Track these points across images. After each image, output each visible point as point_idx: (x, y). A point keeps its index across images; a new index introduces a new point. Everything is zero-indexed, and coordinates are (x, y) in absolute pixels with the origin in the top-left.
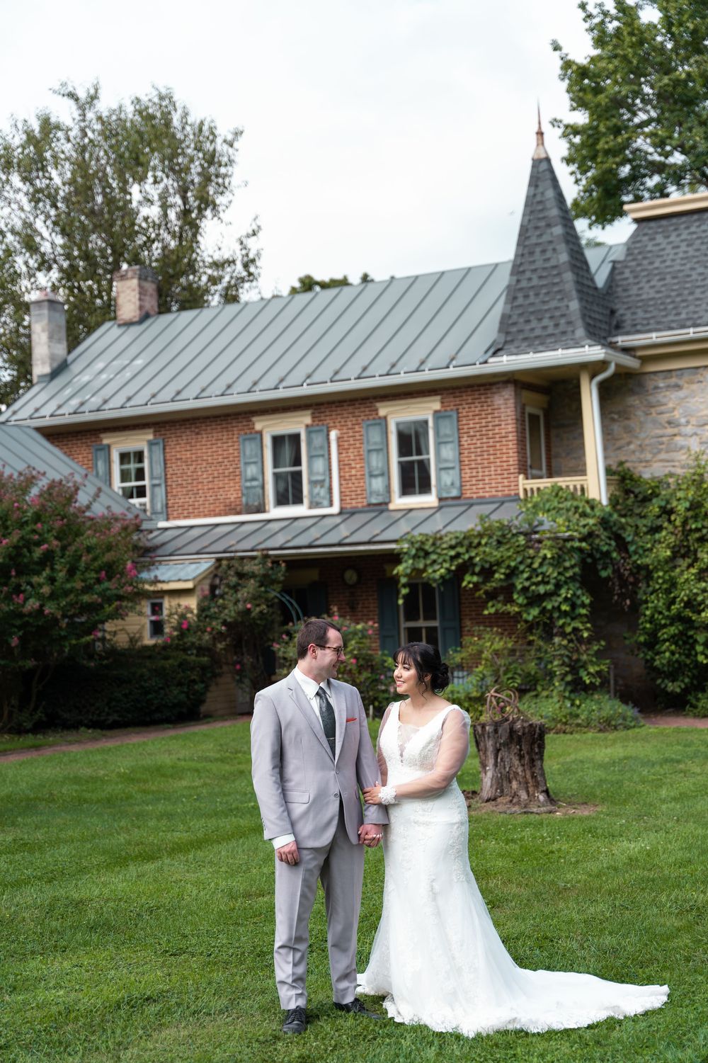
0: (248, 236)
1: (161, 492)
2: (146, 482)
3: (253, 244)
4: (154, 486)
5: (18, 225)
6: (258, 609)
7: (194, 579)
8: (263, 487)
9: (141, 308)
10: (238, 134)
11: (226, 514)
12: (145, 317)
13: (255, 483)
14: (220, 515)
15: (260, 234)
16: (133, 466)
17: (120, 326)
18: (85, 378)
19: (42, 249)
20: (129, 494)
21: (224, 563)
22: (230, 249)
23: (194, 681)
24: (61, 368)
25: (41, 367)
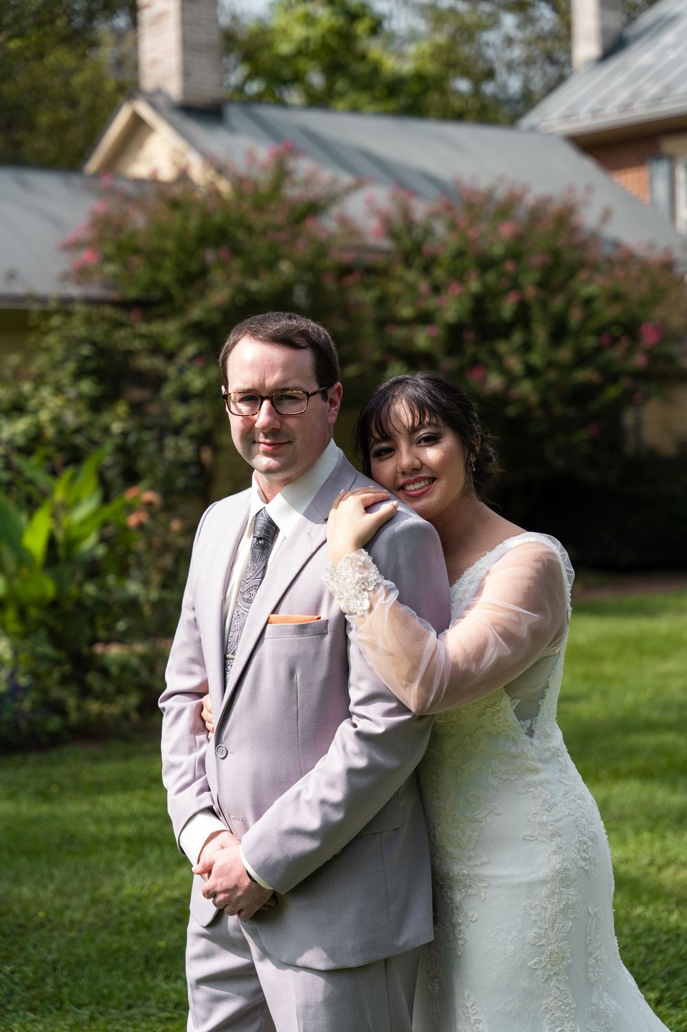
24: (614, 46)
25: (586, 47)
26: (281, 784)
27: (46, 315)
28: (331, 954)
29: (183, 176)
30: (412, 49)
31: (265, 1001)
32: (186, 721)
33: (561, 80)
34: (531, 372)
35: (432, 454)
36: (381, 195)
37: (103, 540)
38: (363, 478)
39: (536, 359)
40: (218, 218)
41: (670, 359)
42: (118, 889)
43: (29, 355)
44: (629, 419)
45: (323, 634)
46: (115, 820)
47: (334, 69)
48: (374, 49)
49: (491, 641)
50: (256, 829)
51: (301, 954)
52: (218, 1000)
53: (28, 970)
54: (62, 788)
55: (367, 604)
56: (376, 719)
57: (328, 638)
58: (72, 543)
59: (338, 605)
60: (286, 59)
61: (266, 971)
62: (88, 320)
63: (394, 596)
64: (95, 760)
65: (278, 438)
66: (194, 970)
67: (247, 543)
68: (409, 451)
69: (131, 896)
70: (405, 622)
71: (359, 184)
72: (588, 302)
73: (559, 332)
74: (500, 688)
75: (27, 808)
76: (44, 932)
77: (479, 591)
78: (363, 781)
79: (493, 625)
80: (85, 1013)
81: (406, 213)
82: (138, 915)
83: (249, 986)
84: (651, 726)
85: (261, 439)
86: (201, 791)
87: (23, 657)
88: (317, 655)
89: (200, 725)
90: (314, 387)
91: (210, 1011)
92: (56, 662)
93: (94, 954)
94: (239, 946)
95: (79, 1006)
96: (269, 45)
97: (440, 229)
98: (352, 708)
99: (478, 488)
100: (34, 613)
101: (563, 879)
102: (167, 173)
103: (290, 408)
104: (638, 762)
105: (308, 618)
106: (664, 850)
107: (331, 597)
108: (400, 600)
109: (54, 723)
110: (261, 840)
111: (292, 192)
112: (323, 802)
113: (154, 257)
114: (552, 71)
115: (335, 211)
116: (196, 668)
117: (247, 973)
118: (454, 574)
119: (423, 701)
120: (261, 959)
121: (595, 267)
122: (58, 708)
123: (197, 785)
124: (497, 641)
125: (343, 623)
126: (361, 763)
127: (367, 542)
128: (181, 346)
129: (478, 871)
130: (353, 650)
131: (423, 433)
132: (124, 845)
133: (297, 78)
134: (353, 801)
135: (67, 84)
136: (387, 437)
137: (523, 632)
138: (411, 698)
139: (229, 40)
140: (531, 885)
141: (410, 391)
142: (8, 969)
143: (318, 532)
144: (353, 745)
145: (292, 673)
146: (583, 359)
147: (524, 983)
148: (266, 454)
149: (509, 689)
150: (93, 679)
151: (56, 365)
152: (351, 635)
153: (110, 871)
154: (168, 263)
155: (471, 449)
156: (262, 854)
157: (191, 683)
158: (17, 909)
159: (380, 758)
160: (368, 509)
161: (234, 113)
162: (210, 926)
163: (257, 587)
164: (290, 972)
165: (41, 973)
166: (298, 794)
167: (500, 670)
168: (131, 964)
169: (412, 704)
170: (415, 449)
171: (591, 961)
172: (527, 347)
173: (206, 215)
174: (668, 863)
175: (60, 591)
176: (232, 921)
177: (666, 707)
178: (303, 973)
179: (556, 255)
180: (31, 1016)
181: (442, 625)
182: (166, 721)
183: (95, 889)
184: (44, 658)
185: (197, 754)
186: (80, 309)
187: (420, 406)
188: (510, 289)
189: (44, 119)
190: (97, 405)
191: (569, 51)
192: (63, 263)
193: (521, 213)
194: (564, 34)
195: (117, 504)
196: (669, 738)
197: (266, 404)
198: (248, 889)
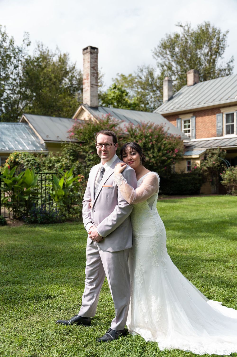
0: (230, 62)
1: (194, 131)
2: (190, 129)
3: (231, 64)
4: (192, 129)
5: (167, 63)
6: (217, 164)
7: (199, 155)
8: (223, 129)
9: (194, 81)
10: (227, 32)
11: (212, 137)
12: (195, 83)
13: (220, 128)
14: (210, 137)
15: (234, 61)
16: (187, 124)
17: (188, 86)
18: (177, 100)
19: (173, 69)
20: (185, 132)
21: (208, 150)
22: (225, 66)
23: (197, 184)
24: (171, 98)
25: (165, 98)
26: (104, 217)
27: (64, 144)
28: (113, 249)
29: (90, 119)
30: (133, 99)
31: (101, 259)
32: (87, 206)
33: (161, 104)
34: (154, 157)
35: (134, 157)
36: (127, 124)
37: (74, 185)
38: (121, 161)
39: (155, 155)
40: (97, 127)
41: (180, 156)
42: (75, 246)
43: (61, 151)
44: (172, 166)
45: (113, 189)
46: (74, 235)
47: (119, 102)
48: (126, 98)
49: (144, 191)
50: (100, 225)
51: (107, 249)
52: (92, 258)
53: (57, 260)
54: (65, 229)
55: (121, 183)
56: (123, 205)
57: (114, 190)
58: (68, 185)
59: (116, 184)
60: (110, 100)
61: (101, 252)
62: (72, 145)
63: (127, 182)
64: (71, 225)
65: (106, 152)
66: (88, 253)
67: (100, 172)
68: (130, 156)
69: (77, 248)
70: (128, 187)
71: (123, 121)
72: (165, 144)
73: (159, 150)
74: (146, 200)
75: (58, 232)
76: (61, 253)
77: (142, 182)
78: (120, 216)
79: (145, 188)
80: (68, 267)
81: (132, 128)
82: (78, 251)
83: (98, 256)
84: (175, 221)
85: (102, 152)
86: (90, 219)
87: (58, 206)
88: (112, 193)
89: (90, 207)
90: (113, 143)
91: (90, 260)
92: (64, 207)
93: (70, 257)
94: (96, 248)
95: (67, 266)
96: (107, 97)
97: (138, 130)
98: (118, 203)
99: (143, 163)
100: (60, 197)
101: (157, 236)
102: (87, 119)
103: (108, 147)
104: (172, 227)
105: (110, 186)
106: (176, 242)
107: (115, 182)
108: (127, 183)
109: (64, 218)
110: (100, 227)
111: (110, 123)
112: (112, 220)
113: (84, 134)
114: (159, 103)
115: (118, 126)
116: (89, 196)
117: (98, 253)
118: (138, 179)
119: (131, 202)
120: (100, 250)
121: (166, 138)
122: (65, 215)
123: (89, 218)
124: (145, 191)
125: (117, 187)
126: (120, 213)
127: (122, 172)
128: (89, 150)
129: (141, 234)
130: (118, 192)
131: (132, 153)
132: (76, 239)
133: (112, 103)
134: (118, 220)
135: (69, 103)
136: (126, 153)
137: (150, 189)
138: (129, 201)
139: (99, 96)
140: (151, 237)
141: (130, 145)
142: (54, 259)
143: (113, 170)
144: (118, 210)
145: (107, 196)
146: (164, 155)
147: (149, 255)
148: (104, 155)
149: (147, 200)
150: (71, 210)
151: (65, 154)
152: (118, 189)
153: (73, 243)
154: (87, 135)
155: (141, 156)
156: (101, 229)
157: (88, 199)
158: (56, 249)
159: (123, 212)
160: (122, 166)
161: (100, 108)
162: (91, 244)
163: (101, 180)
164: (105, 252)
165: (60, 260)
166: (108, 219)
167: (145, 196)
168: (77, 259)
169: (129, 202)
170: (131, 156)
171: (162, 252)
172: (153, 152)
173: (94, 126)
174: (177, 245)
175: (65, 194)
176: (95, 243)
177: (178, 218)
178: (108, 252)
179: (159, 135)
180: (58, 268)
181: (135, 188)
182: (83, 206)
183: (70, 246)
184: (62, 205)
185: (89, 212)
186: (71, 143)
187: (132, 148)
188: (151, 142)
189: (65, 109)
190: (73, 161)
191: (162, 99)
192: (68, 135)
193: (153, 128)
194: (162, 96)
195: (76, 178)
196: (178, 223)
197: (104, 146)
198: (98, 236)
